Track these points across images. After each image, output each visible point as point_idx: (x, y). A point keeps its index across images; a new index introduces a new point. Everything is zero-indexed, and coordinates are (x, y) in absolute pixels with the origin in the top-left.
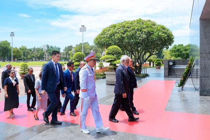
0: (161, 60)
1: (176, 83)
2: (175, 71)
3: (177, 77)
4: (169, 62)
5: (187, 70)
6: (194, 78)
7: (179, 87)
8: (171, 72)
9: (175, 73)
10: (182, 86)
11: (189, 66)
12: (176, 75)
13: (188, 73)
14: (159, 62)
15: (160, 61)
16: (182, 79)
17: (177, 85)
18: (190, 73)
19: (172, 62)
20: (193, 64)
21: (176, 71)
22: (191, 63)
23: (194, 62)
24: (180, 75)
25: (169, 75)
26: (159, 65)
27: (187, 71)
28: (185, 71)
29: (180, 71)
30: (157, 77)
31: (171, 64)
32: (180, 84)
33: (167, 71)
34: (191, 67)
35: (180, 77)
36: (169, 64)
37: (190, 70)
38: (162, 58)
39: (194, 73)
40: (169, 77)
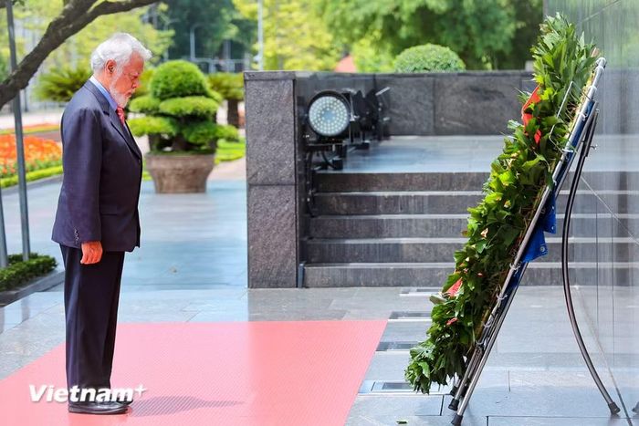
0: (217, 86)
1: (383, 347)
2: (374, 206)
3: (404, 280)
4: (303, 104)
5: (505, 178)
6: (592, 278)
7: (422, 384)
8: (330, 222)
9: (377, 230)
10: (452, 382)
11: (529, 136)
12: (394, 253)
13: (516, 222)
14: (188, 104)
15: (198, 91)
16: (458, 292)
17: (399, 365)
18: (545, 223)
19: (345, 98)
20: (580, 113)
21: (393, 205)
22: (554, 103)
23: (590, 87)
24: (435, 254)
25: (306, 255)
26: (189, 147)
27: (506, 193)
28: (492, 197)
29: (434, 204)
30: (162, 285)
31: (331, 118)
32: (428, 352)
33: (286, 205)
34: (550, 150)
35: (430, 280)
36: (304, 125)
37: (541, 176)
38: (228, 63)
39: (592, 228)
40: (302, 283)
